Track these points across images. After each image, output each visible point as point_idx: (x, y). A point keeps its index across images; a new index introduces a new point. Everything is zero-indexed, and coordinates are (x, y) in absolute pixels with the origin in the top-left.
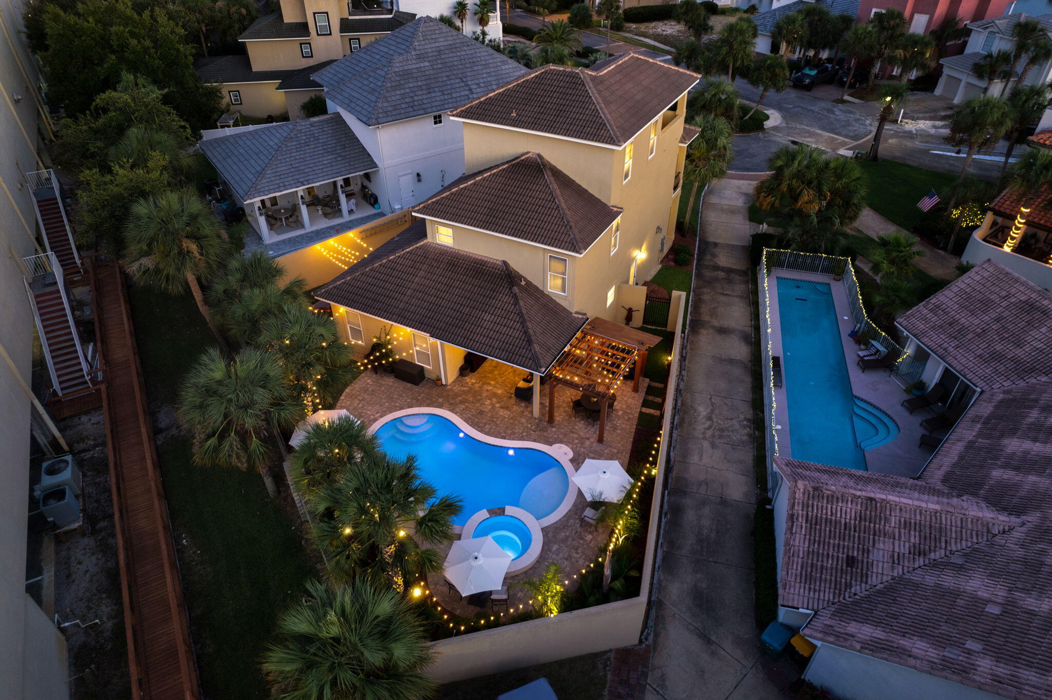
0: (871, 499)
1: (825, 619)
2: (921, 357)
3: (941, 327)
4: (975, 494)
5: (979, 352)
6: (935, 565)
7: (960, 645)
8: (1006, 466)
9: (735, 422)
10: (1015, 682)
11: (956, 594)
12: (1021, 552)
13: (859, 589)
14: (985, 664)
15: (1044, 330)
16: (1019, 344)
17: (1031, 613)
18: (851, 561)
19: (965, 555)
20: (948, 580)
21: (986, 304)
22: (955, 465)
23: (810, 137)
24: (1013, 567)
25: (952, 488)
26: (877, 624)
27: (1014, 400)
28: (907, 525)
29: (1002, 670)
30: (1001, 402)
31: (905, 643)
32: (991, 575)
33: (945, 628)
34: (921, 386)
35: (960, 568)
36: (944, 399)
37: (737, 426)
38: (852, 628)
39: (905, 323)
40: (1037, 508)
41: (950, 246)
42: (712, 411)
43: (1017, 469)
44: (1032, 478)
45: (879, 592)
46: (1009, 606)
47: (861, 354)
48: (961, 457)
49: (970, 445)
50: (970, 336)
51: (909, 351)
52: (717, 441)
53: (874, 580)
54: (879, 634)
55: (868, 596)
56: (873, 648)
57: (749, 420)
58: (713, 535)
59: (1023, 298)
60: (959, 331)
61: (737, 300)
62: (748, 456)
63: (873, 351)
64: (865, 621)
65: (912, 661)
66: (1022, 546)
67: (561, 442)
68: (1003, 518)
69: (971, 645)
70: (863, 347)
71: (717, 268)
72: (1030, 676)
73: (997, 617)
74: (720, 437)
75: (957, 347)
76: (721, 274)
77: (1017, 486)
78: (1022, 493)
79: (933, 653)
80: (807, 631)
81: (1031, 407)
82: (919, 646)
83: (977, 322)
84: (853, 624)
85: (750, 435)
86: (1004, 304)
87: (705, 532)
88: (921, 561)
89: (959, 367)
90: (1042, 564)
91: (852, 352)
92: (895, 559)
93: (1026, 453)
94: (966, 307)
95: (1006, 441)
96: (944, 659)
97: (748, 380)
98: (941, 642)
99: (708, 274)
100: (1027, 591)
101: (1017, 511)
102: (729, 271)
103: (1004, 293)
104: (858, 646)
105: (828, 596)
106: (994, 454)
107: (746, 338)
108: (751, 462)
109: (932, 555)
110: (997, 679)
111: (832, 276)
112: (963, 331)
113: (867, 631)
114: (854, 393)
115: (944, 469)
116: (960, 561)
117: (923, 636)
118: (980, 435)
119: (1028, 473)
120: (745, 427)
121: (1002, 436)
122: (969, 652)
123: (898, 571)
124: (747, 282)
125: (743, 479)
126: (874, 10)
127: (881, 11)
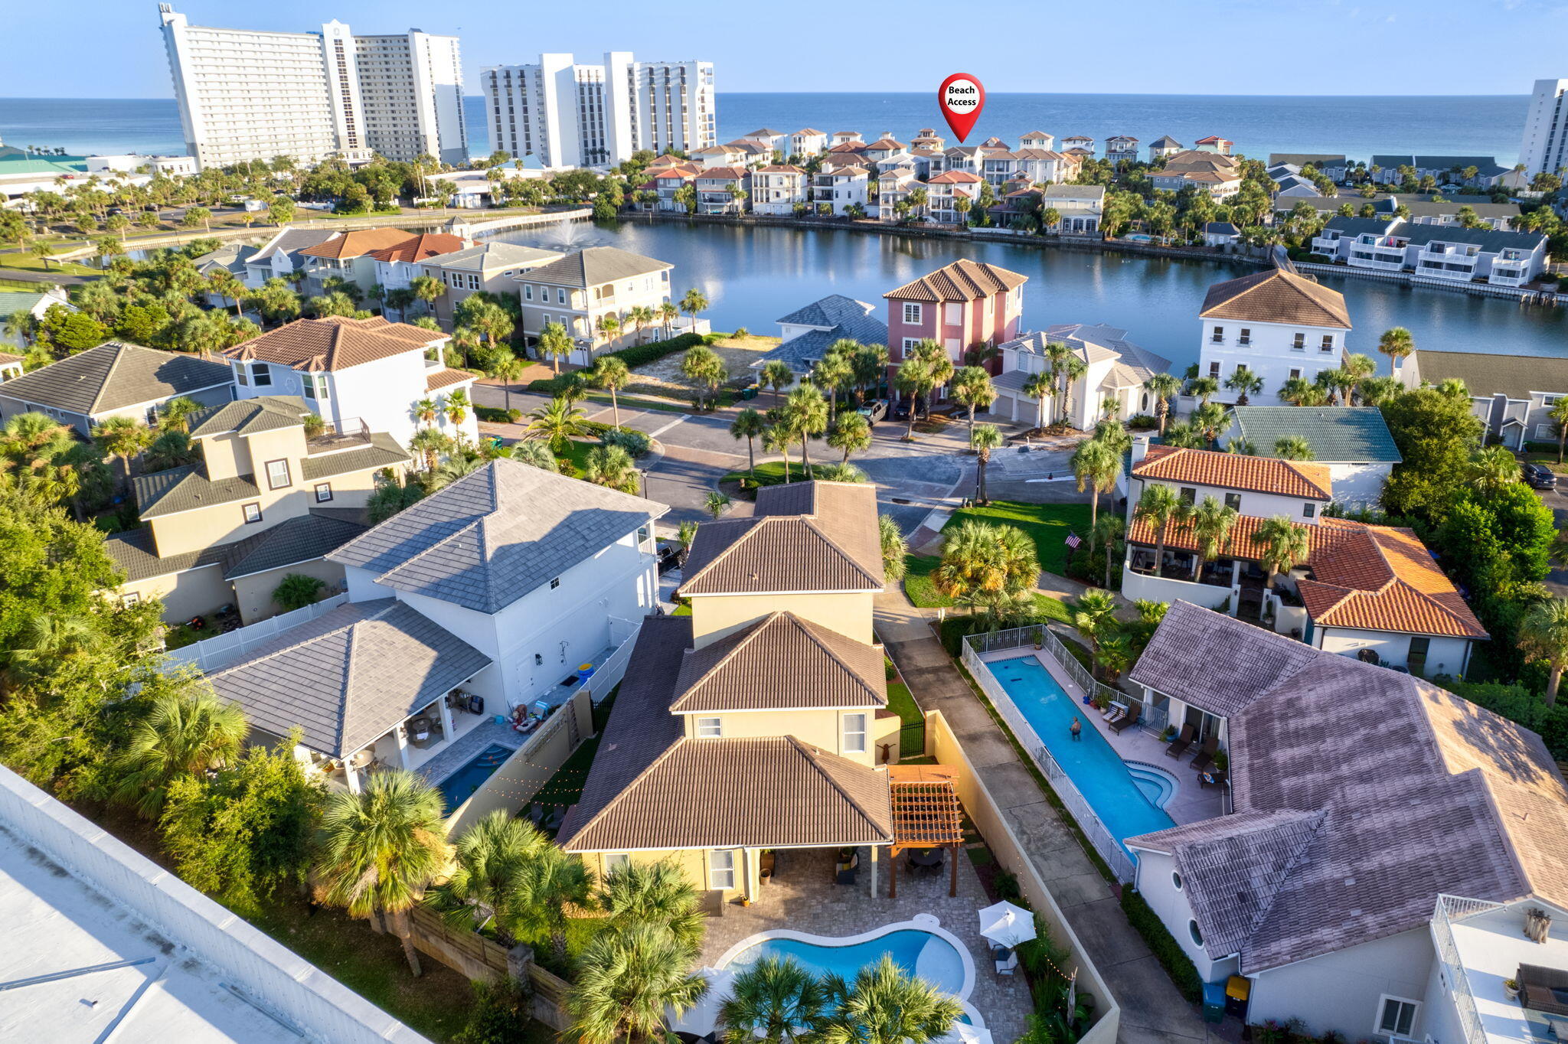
0: (1231, 839)
1: (1251, 954)
2: (1161, 702)
3: (1169, 671)
4: (1282, 807)
5: (1209, 685)
6: (1293, 872)
7: (1348, 918)
8: (1286, 775)
9: (1046, 827)
10: (1393, 921)
11: (1322, 885)
12: (1338, 835)
13: (1258, 918)
14: (1370, 920)
15: (1244, 651)
16: (1233, 669)
17: (1371, 872)
18: (1242, 897)
19: (1308, 855)
20: (1310, 878)
21: (1194, 641)
22: (1252, 789)
23: (906, 490)
24: (1341, 847)
25: (1263, 808)
26: (1288, 935)
27: (1255, 718)
28: (1262, 849)
29: (1381, 918)
30: (1248, 723)
31: (1316, 936)
32: (1332, 860)
33: (1332, 911)
34: (1172, 731)
35: (1311, 865)
36: (1196, 735)
37: (1052, 831)
38: (1274, 947)
39: (1138, 677)
40: (1327, 798)
41: (1108, 584)
42: (1021, 824)
43: (1295, 774)
44: (1309, 777)
45: (1272, 912)
46: (1356, 873)
47: (1107, 717)
48: (1252, 781)
49: (1251, 768)
50: (1195, 672)
51: (1148, 698)
52: (1045, 851)
53: (1263, 905)
54: (1295, 941)
55: (1267, 919)
56: (1298, 953)
57: (1056, 820)
58: (1102, 940)
59: (1217, 628)
60: (1185, 670)
61: (963, 700)
62: (1078, 854)
63: (1115, 711)
64: (1279, 938)
65: (1329, 946)
66: (1337, 829)
67: (918, 912)
68: (1313, 814)
69: (1355, 913)
70: (1103, 710)
71: (921, 671)
72: (1396, 912)
73: (1355, 887)
74: (1045, 846)
75: (1190, 686)
76: (930, 677)
77: (1303, 788)
78: (1311, 791)
79: (1337, 932)
80: (1245, 970)
81: (1272, 720)
82: (1325, 933)
83: (1194, 658)
84: (1273, 944)
85: (1067, 834)
86: (1206, 636)
87: (1094, 941)
88: (1283, 874)
89: (1201, 703)
90: (1355, 836)
91: (1098, 719)
92: (1269, 881)
93: (1293, 758)
94: (1179, 647)
95: (1274, 755)
96: (1346, 932)
97: (1030, 780)
98: (1336, 922)
99: (918, 680)
100: (1359, 859)
101: (1317, 805)
102: (935, 670)
103: (1201, 627)
104: (1288, 958)
105: (1241, 934)
106: (1271, 767)
107: (999, 738)
108: (1085, 859)
109: (1288, 866)
110: (1383, 926)
111: (1032, 646)
112: (1187, 670)
113: (1286, 944)
114: (1124, 757)
115: (1247, 796)
116: (1306, 861)
117: (1323, 925)
118: (1252, 757)
119: (1304, 774)
120: (1058, 828)
121: (1267, 753)
122: (1356, 918)
123: (1274, 889)
124: (959, 678)
125: (1089, 878)
126: (904, 339)
127: (912, 340)
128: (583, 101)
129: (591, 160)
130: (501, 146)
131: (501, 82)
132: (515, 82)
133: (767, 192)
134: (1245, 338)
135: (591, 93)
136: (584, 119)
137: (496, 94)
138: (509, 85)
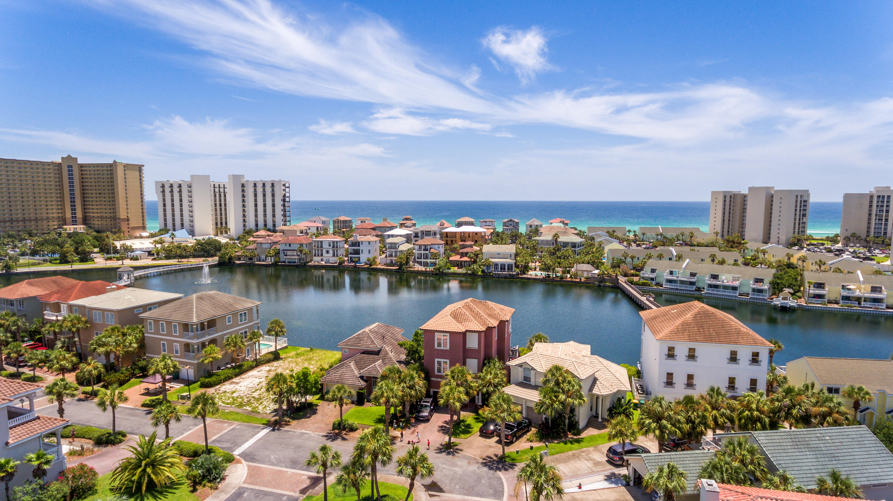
126: (436, 360)
127: (442, 360)
128: (215, 201)
129: (219, 233)
130: (166, 225)
131: (167, 190)
132: (176, 190)
133: (322, 251)
134: (692, 356)
135: (220, 196)
136: (216, 210)
137: (164, 196)
138: (172, 191)
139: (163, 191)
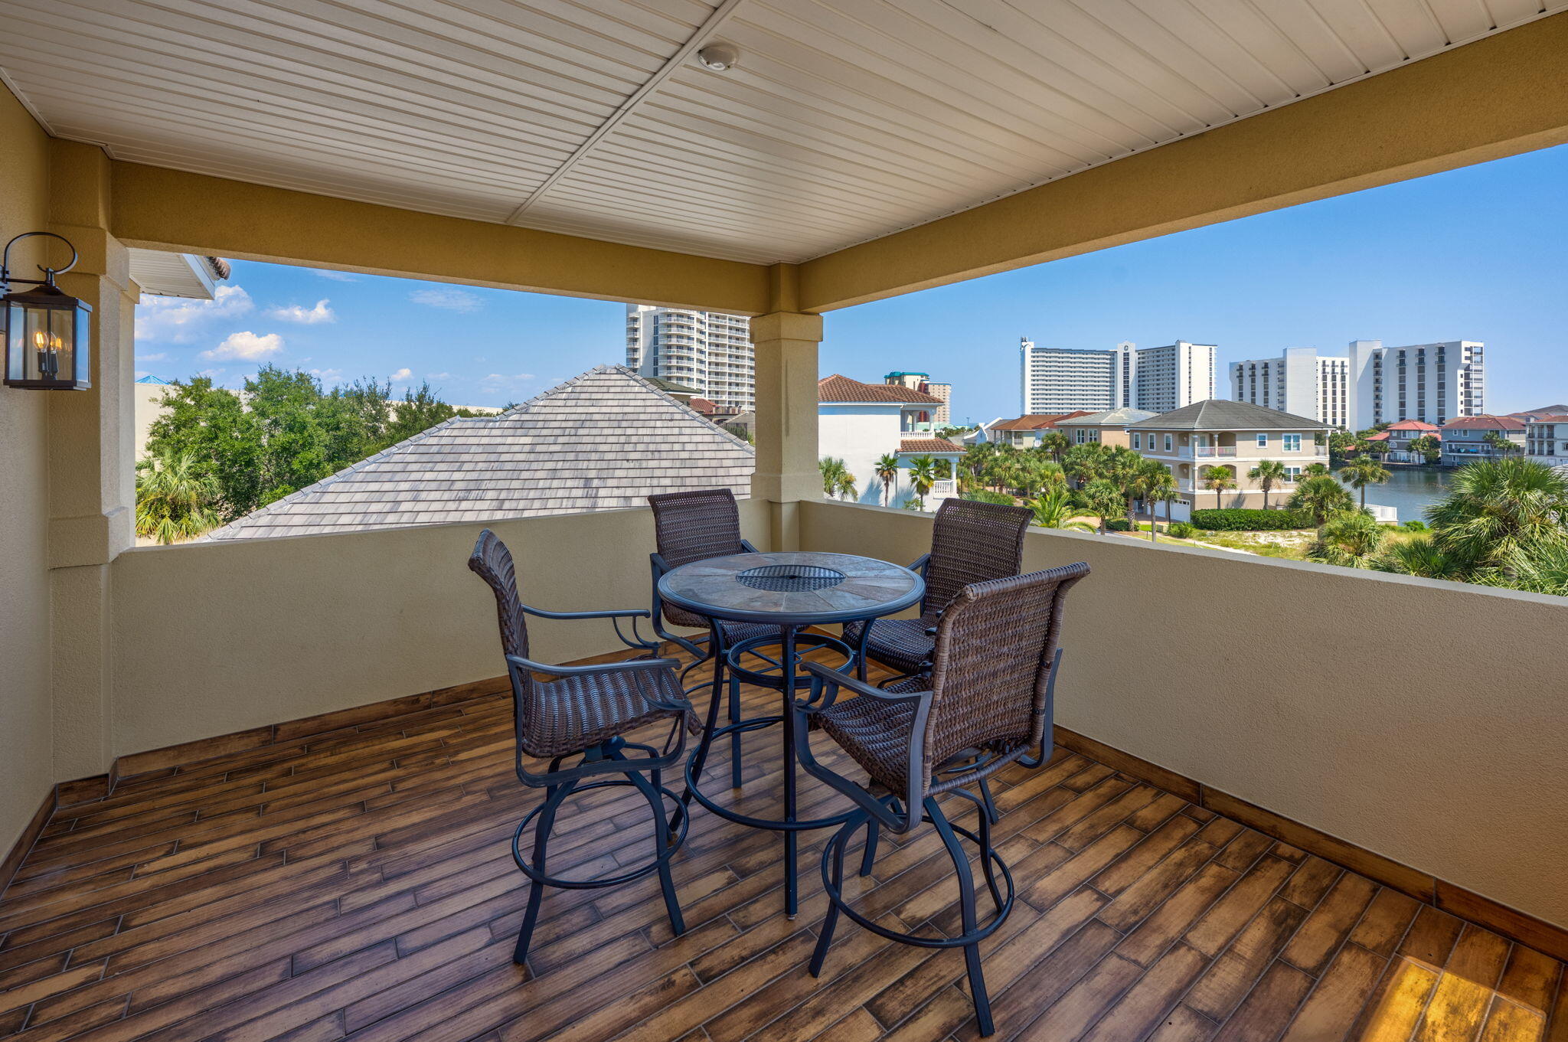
128: (1325, 386)
131: (1247, 373)
132: (1259, 372)
136: (1325, 401)
137: (1241, 382)
138: (1253, 375)
139: (1241, 376)
